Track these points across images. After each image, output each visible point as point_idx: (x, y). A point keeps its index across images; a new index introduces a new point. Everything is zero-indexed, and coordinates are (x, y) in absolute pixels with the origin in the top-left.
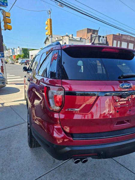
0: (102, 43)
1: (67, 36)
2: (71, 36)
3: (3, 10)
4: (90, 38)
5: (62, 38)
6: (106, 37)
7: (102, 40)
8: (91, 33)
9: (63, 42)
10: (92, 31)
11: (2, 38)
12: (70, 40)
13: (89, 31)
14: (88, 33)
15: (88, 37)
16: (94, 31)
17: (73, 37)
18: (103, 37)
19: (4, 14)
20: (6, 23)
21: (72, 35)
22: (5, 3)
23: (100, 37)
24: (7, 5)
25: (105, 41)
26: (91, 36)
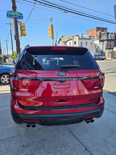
0: (111, 39)
1: (77, 35)
2: (80, 35)
3: (20, 22)
4: (99, 36)
5: (72, 38)
6: (115, 34)
7: (110, 36)
8: (100, 31)
9: (73, 41)
10: (101, 29)
11: (19, 42)
12: (79, 39)
13: (99, 29)
14: (97, 31)
15: (98, 35)
16: (103, 29)
17: (83, 36)
18: (112, 34)
19: (21, 25)
20: (22, 31)
21: (82, 34)
22: (22, 16)
23: (108, 33)
24: (23, 18)
25: (114, 37)
26: (100, 33)
